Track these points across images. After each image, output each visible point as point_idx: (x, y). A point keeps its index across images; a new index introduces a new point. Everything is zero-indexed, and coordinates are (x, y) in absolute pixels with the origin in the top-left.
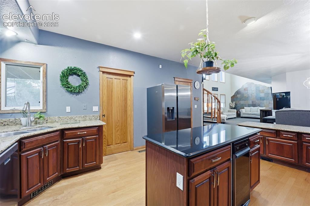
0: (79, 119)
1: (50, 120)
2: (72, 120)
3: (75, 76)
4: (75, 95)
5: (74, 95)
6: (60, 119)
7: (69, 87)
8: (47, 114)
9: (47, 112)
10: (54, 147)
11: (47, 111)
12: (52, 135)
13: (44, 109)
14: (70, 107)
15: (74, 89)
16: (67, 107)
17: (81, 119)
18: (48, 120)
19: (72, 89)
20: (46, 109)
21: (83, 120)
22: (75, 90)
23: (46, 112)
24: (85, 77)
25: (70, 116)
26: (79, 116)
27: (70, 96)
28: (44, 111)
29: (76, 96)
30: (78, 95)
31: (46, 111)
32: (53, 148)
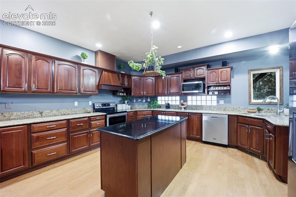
10: (258, 131)
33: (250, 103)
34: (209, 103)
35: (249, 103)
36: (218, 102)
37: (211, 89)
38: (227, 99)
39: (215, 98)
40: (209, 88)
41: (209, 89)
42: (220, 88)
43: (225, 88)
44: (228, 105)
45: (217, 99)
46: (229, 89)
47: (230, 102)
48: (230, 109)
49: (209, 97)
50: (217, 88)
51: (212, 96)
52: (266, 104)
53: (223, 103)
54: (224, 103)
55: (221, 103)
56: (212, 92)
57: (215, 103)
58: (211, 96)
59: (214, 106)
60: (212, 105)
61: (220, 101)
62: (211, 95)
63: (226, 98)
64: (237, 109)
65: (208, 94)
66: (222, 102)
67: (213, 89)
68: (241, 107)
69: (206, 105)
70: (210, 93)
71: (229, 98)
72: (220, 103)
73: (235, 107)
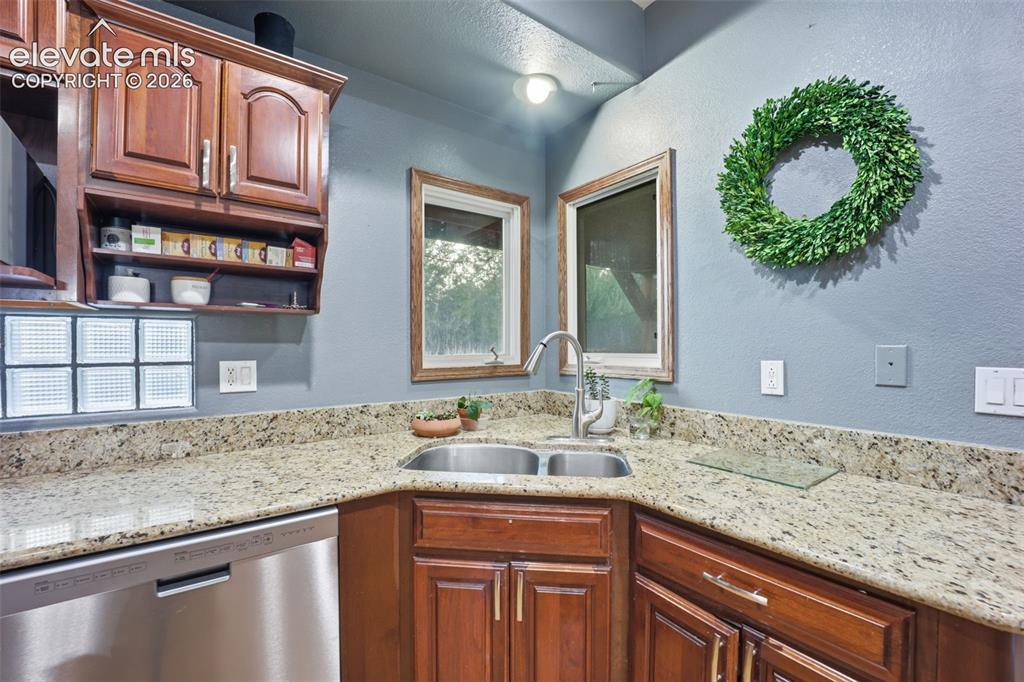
0: (835, 454)
1: (684, 426)
2: (791, 447)
3: (812, 154)
4: (814, 284)
5: (807, 280)
6: (725, 429)
7: (763, 238)
8: (676, 392)
9: (677, 382)
10: (576, 591)
11: (674, 379)
12: (556, 519)
13: (666, 367)
14: (782, 362)
15: (799, 242)
16: (763, 363)
17: (851, 458)
18: (678, 422)
19: (783, 246)
20: (674, 371)
21: (868, 468)
22: (803, 252)
23: (675, 385)
24: (874, 124)
25: (778, 423)
26: (839, 429)
27: (781, 291)
28: (665, 376)
29: (823, 286)
30: (836, 282)
31: (670, 379)
32: (568, 591)
33: (420, 377)
34: (106, 396)
35: (413, 373)
36: (204, 377)
37: (139, 249)
38: (285, 350)
39: (170, 338)
40: (115, 230)
41: (113, 239)
42: (227, 251)
43: (277, 257)
44: (288, 397)
45: (195, 350)
46: (306, 265)
47: (302, 373)
48: (305, 429)
49: (104, 335)
50: (200, 248)
51: (148, 325)
52: (480, 378)
53: (253, 387)
54: (261, 381)
55: (231, 382)
56: (142, 283)
57: (171, 392)
58: (130, 323)
59: (163, 417)
60: (150, 402)
61: (224, 365)
62: (136, 312)
63: (275, 340)
64: (353, 424)
65: (103, 292)
66: (239, 376)
67: (155, 250)
68: (376, 406)
69: (65, 408)
70: (129, 289)
71: (298, 340)
72: (224, 388)
73: (339, 407)
